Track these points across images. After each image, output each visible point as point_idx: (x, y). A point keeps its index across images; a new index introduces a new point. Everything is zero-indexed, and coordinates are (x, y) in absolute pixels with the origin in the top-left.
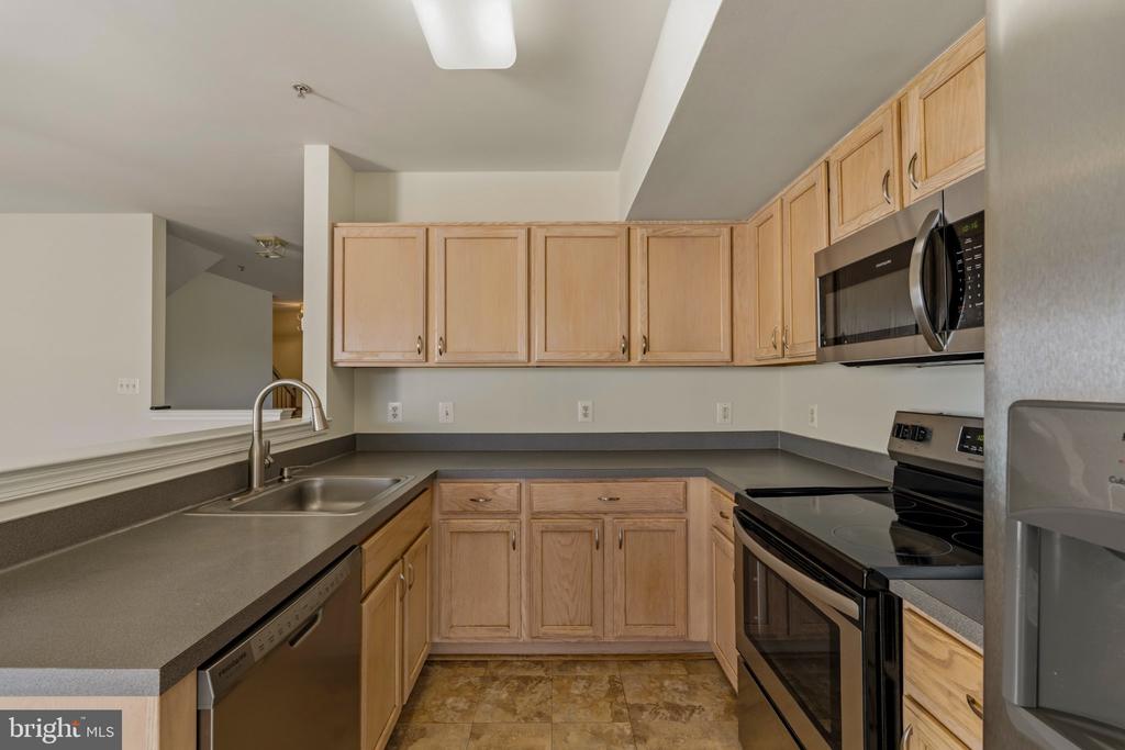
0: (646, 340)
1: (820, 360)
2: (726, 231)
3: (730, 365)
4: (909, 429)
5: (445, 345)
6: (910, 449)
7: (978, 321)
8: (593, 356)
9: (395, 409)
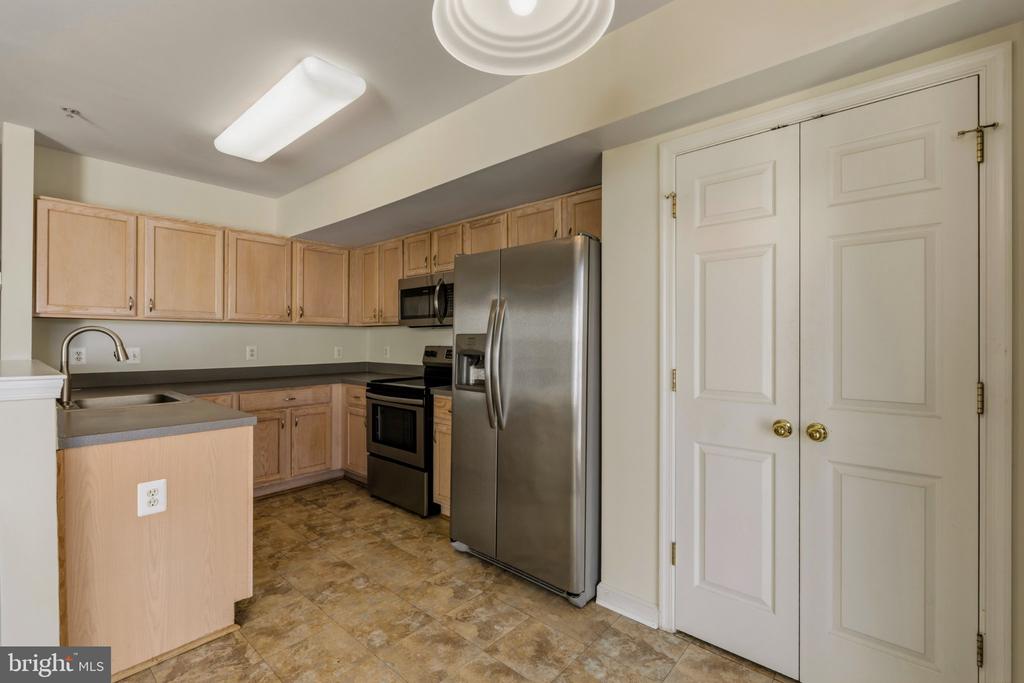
0: (302, 309)
1: (400, 324)
2: (347, 252)
3: (347, 326)
4: (430, 353)
5: (154, 304)
6: (433, 360)
7: (452, 315)
8: (269, 317)
9: (78, 354)
